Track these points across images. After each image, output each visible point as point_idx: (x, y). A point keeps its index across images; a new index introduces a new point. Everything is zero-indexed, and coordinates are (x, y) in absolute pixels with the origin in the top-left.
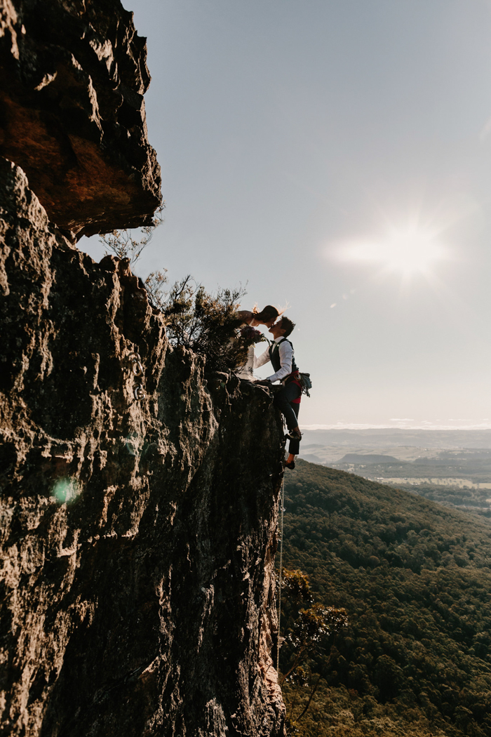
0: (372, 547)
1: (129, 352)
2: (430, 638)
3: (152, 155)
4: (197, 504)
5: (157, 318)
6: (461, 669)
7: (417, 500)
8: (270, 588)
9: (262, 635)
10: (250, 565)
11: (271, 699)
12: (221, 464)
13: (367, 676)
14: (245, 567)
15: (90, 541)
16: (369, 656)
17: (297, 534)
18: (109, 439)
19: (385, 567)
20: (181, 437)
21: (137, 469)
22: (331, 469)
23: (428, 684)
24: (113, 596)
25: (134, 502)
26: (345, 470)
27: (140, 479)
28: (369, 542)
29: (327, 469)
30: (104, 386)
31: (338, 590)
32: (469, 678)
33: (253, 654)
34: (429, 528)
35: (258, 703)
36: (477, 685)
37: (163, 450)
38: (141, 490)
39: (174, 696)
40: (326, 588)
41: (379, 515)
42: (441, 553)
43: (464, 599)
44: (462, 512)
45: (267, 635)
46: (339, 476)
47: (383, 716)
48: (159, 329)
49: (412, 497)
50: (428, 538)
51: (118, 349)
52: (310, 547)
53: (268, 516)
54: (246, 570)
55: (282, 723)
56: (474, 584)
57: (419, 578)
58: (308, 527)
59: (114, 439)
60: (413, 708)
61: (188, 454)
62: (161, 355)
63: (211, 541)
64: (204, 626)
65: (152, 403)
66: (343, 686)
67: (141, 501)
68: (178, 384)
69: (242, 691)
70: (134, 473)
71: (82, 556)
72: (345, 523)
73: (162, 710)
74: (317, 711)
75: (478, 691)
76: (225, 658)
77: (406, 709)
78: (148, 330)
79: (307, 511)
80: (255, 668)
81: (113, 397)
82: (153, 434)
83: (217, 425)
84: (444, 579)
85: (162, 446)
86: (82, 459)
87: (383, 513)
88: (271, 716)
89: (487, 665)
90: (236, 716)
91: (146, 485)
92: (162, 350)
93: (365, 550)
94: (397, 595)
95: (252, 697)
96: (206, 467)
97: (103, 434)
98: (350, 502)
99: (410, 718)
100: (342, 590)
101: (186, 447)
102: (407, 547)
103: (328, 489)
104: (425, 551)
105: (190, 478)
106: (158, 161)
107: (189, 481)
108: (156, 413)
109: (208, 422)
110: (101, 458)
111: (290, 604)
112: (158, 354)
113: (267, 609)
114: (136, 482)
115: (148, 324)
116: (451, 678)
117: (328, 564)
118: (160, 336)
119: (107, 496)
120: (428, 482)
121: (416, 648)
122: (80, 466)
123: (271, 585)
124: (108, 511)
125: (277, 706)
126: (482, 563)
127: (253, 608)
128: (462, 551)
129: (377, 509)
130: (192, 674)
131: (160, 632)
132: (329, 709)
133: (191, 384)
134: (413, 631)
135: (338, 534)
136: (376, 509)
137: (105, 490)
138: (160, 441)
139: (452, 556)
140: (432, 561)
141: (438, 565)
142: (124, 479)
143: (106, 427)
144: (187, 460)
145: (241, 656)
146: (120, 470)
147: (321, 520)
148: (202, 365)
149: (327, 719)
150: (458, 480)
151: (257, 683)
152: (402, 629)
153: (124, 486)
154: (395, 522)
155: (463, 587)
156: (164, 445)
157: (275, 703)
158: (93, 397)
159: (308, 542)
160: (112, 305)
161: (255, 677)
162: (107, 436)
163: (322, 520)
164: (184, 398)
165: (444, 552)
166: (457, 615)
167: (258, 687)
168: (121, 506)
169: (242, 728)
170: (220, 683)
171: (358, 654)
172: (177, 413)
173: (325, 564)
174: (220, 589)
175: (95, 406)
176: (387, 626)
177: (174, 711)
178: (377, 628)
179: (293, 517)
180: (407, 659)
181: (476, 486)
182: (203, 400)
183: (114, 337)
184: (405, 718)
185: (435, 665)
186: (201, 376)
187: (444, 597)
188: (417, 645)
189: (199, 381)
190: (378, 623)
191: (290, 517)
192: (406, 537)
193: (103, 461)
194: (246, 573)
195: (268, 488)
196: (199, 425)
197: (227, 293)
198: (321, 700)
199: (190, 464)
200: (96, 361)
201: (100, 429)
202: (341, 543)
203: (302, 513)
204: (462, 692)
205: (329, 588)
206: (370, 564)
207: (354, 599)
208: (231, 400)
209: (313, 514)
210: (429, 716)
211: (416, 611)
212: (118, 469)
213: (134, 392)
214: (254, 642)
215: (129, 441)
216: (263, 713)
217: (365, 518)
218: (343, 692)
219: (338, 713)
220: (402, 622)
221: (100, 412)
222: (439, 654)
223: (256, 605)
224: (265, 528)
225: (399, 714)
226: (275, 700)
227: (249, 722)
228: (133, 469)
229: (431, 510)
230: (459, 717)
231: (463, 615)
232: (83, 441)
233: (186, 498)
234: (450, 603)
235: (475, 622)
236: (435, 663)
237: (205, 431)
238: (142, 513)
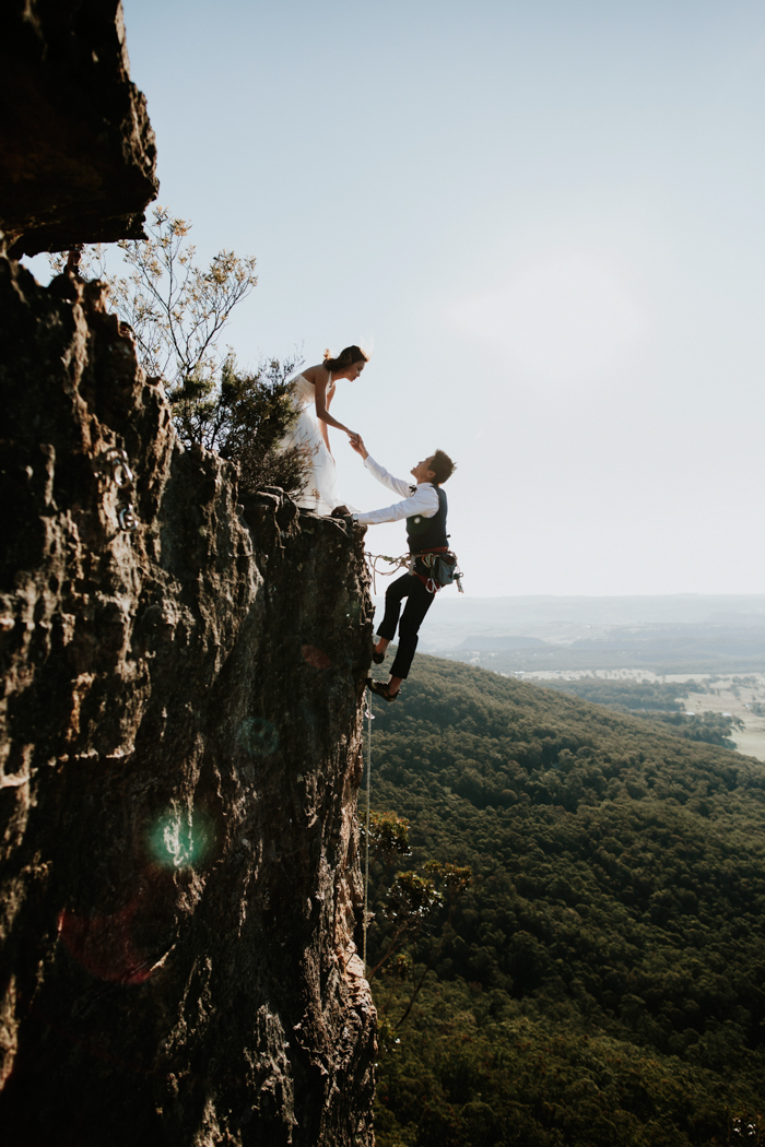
0: (506, 776)
1: (107, 446)
2: (588, 903)
3: (138, 102)
4: (232, 709)
5: (154, 391)
6: (631, 943)
7: (574, 704)
8: (351, 839)
9: (339, 909)
10: (319, 803)
11: (354, 1000)
12: (270, 644)
13: (495, 962)
14: (312, 806)
15: (53, 763)
16: (500, 935)
17: (391, 762)
18: (77, 595)
19: (524, 805)
20: (201, 596)
21: (127, 647)
22: (444, 660)
23: (584, 968)
24: (96, 853)
25: (125, 701)
26: (466, 662)
27: (133, 664)
28: (502, 770)
29: (438, 660)
30: (64, 503)
31: (454, 843)
32: (642, 955)
33: (326, 937)
34: (591, 744)
35: (335, 1007)
36: (652, 963)
37: (172, 618)
38: (136, 681)
39: (203, 1002)
40: (435, 841)
41: (517, 728)
42: (608, 780)
43: (638, 844)
44: (640, 719)
45: (347, 909)
46: (456, 671)
47: (518, 1015)
48: (159, 411)
49: (567, 700)
50: (589, 759)
51: (88, 440)
52: (411, 781)
53: (348, 728)
54: (312, 811)
55: (371, 1033)
56: (653, 821)
57: (574, 819)
58: (408, 750)
59: (87, 596)
60: (562, 1001)
61: (214, 626)
62: (163, 457)
63: (256, 768)
64: (247, 898)
65: (149, 538)
66: (460, 979)
67: (138, 700)
68: (194, 508)
69: (310, 990)
70: (123, 654)
71: (39, 788)
72: (466, 742)
73: (185, 1023)
74: (421, 1015)
75: (654, 971)
76: (283, 944)
77: (551, 1004)
78: (139, 411)
79: (406, 725)
80: (330, 957)
81: (82, 522)
82: (154, 590)
83: (262, 580)
84: (610, 818)
85: (170, 611)
86: (31, 626)
87: (523, 724)
88: (354, 1024)
89: (667, 936)
90: (302, 1026)
91: (145, 675)
92: (166, 448)
93: (496, 782)
94: (542, 843)
95: (325, 998)
96: (245, 649)
97: (67, 586)
98: (473, 710)
99: (558, 1016)
100: (459, 842)
101: (211, 614)
102: (558, 775)
103: (439, 691)
104: (584, 780)
105: (218, 667)
106: (149, 115)
107: (217, 670)
108: (157, 556)
109: (247, 574)
110: (65, 626)
111: (381, 867)
112: (159, 454)
113: (346, 871)
114: (126, 669)
115: (139, 400)
116: (617, 956)
117: (440, 804)
118: (161, 422)
119: (78, 690)
120: (591, 675)
121: (567, 918)
122: (27, 638)
123: (352, 835)
124: (81, 715)
125: (363, 1009)
126: (666, 792)
127: (324, 869)
128: (638, 776)
129: (515, 718)
130: (231, 968)
131: (177, 908)
132: (439, 1011)
133: (217, 509)
134: (564, 895)
135: (454, 760)
136: (512, 720)
137: (73, 681)
138: (166, 602)
139: (623, 784)
140: (594, 792)
141: (602, 798)
142: (106, 663)
143: (71, 573)
144: (213, 635)
145: (308, 940)
146: (98, 648)
147: (428, 740)
148: (234, 478)
149: (437, 1025)
150: (635, 672)
151: (332, 979)
152: (548, 893)
153: (106, 674)
154: (542, 737)
155: (637, 828)
156: (173, 609)
157: (361, 1006)
158: (46, 520)
159: (408, 773)
160: (74, 360)
161: (329, 970)
162: (73, 589)
163: (431, 740)
164: (205, 531)
165: (612, 779)
166: (627, 868)
167: (334, 984)
168: (102, 708)
169: (311, 1043)
170: (276, 980)
171: (484, 931)
172: (194, 557)
173: (435, 805)
174: (273, 841)
175: (50, 536)
176: (526, 890)
177: (203, 1024)
178: (511, 894)
179: (385, 735)
180: (555, 935)
181: (660, 680)
182: (237, 538)
183: (79, 419)
184: (551, 1016)
185: (593, 940)
186: (233, 496)
187: (609, 844)
188: (569, 913)
189: (229, 504)
190: (513, 886)
191: (380, 736)
192: (557, 759)
193: (68, 631)
194: (313, 815)
195: (345, 685)
196: (231, 578)
197: (275, 365)
198: (428, 1001)
199: (218, 642)
200: (49, 458)
201: (61, 577)
202: (459, 774)
203: (398, 729)
204: (631, 973)
205: (440, 840)
206: (501, 801)
207: (477, 854)
208: (285, 541)
209: (416, 731)
210: (583, 1011)
211: (569, 866)
212: (95, 646)
213: (118, 517)
214: (326, 919)
215: (112, 600)
216: (343, 1021)
217: (495, 733)
218: (461, 987)
219: (452, 1016)
220: (548, 883)
221: (58, 546)
222: (601, 925)
223: (329, 866)
224: (342, 747)
225: (541, 1013)
226: (360, 1001)
227: (321, 1035)
228: (121, 646)
229: (594, 717)
230: (625, 1009)
231: (635, 867)
232: (31, 596)
233: (213, 699)
234: (618, 852)
235: (653, 876)
236: (595, 937)
237: (242, 590)
238: (139, 720)
